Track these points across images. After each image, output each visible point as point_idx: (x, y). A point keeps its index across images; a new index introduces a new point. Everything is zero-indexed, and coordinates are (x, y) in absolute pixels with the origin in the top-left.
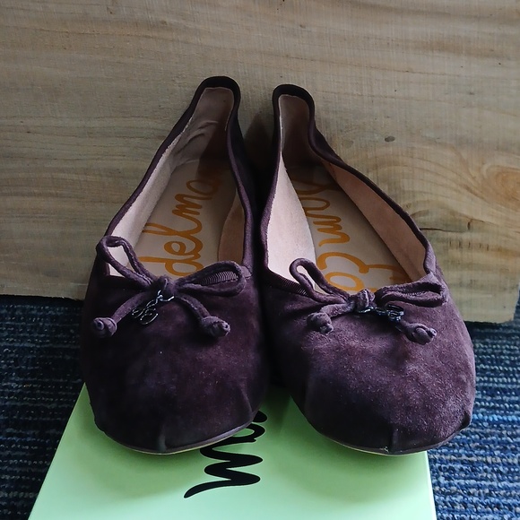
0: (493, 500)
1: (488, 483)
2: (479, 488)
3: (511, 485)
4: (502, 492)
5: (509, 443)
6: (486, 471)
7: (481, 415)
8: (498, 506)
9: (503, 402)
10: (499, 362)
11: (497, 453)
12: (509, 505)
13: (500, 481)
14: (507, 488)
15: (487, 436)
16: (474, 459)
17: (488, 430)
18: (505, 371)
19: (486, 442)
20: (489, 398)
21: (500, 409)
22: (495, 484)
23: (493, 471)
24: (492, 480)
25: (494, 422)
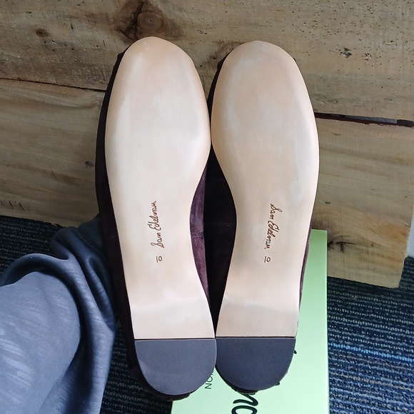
0: (348, 402)
1: (349, 392)
2: (344, 394)
3: (360, 395)
4: (354, 399)
5: (368, 369)
6: (350, 385)
7: (360, 349)
8: (349, 406)
9: (375, 341)
10: (383, 313)
11: (360, 374)
12: (354, 407)
13: (356, 392)
14: (357, 397)
15: (359, 362)
16: (347, 377)
17: (360, 359)
18: (384, 320)
19: (357, 367)
20: (368, 338)
21: (372, 346)
22: (352, 393)
23: (354, 385)
24: (352, 391)
25: (366, 354)
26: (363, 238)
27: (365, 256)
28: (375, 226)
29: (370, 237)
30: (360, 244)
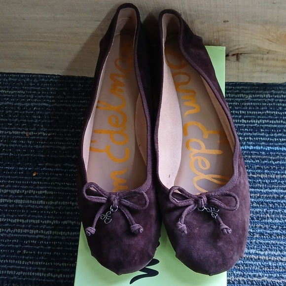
0: (260, 200)
1: (259, 190)
2: (255, 193)
3: (270, 191)
4: (265, 195)
5: (273, 165)
6: (259, 183)
7: (262, 147)
8: (262, 203)
9: (274, 137)
10: (276, 108)
11: (266, 171)
12: (267, 203)
13: (266, 189)
14: (267, 193)
15: (263, 160)
16: (255, 176)
17: (264, 157)
18: (278, 115)
19: (262, 164)
20: (267, 135)
21: (271, 142)
22: (262, 190)
23: (263, 182)
24: (261, 188)
25: (268, 151)
26: (259, 48)
27: (260, 62)
28: (273, 36)
29: (267, 46)
30: (256, 53)
